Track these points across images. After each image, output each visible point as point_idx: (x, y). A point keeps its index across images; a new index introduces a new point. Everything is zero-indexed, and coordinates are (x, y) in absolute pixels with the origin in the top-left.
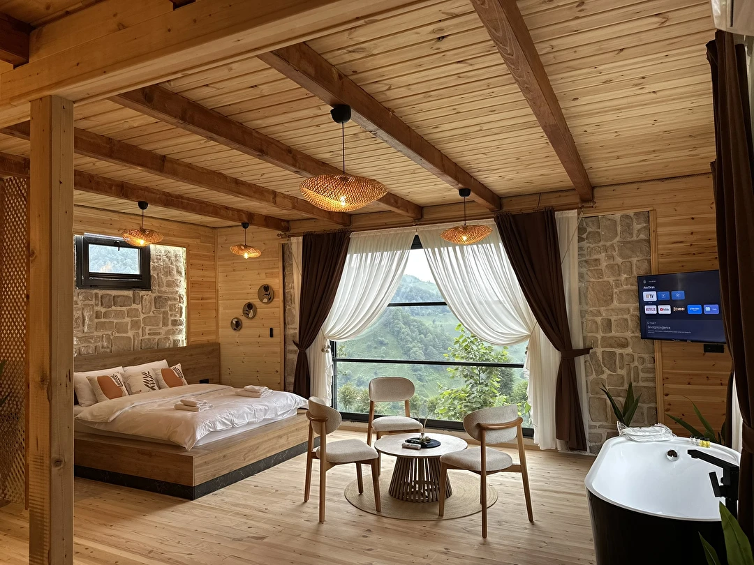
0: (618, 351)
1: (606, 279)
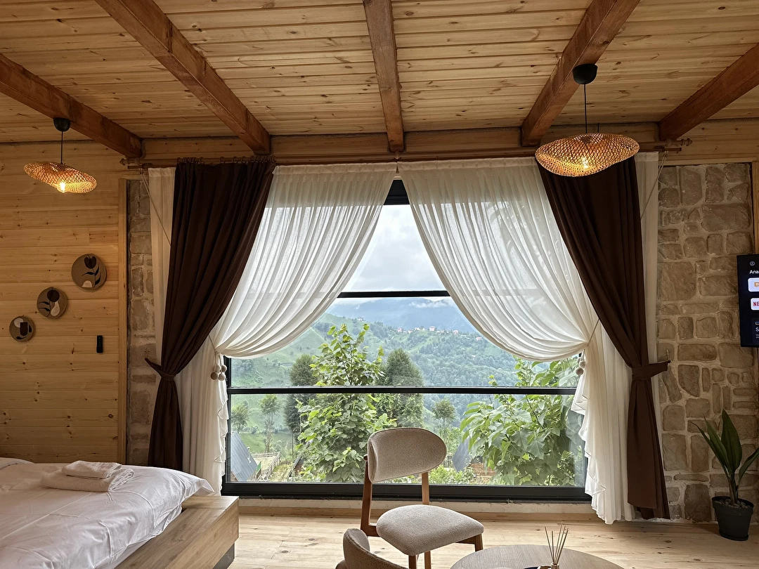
0: (701, 365)
1: (685, 259)
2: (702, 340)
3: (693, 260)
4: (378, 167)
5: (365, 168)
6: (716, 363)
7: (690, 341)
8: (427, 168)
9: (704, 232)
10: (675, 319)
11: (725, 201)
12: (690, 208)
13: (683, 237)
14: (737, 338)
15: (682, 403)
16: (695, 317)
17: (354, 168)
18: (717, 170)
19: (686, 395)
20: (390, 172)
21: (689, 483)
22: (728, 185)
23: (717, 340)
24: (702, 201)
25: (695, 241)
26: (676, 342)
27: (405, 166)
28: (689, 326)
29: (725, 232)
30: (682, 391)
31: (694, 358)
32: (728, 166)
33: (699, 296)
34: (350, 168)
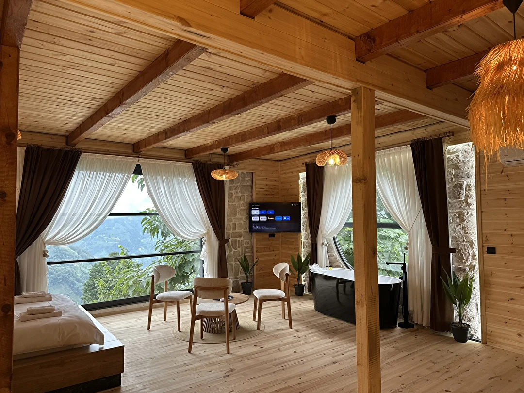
0: (238, 239)
1: (234, 203)
2: (238, 231)
3: (237, 204)
4: (130, 159)
5: (124, 159)
6: (242, 239)
7: (235, 231)
8: (151, 162)
9: (240, 194)
10: (231, 223)
11: (246, 184)
12: (236, 186)
13: (234, 195)
14: (248, 230)
15: (232, 253)
16: (237, 223)
17: (119, 158)
18: (244, 173)
19: (234, 250)
20: (135, 161)
21: (234, 280)
22: (247, 179)
23: (242, 231)
24: (239, 184)
25: (237, 197)
26: (231, 232)
27: (142, 160)
28: (235, 226)
29: (245, 194)
30: (233, 249)
31: (236, 237)
32: (247, 173)
33: (238, 216)
34: (117, 158)
